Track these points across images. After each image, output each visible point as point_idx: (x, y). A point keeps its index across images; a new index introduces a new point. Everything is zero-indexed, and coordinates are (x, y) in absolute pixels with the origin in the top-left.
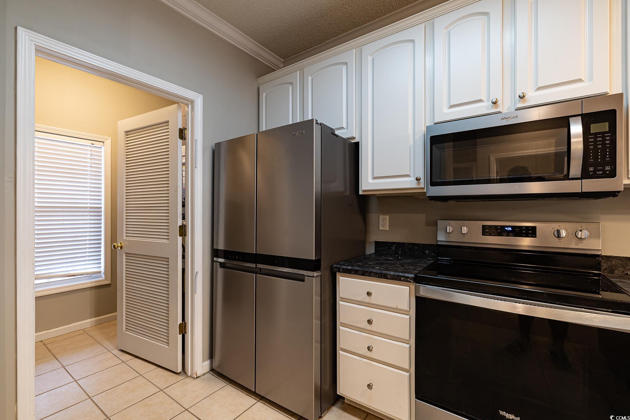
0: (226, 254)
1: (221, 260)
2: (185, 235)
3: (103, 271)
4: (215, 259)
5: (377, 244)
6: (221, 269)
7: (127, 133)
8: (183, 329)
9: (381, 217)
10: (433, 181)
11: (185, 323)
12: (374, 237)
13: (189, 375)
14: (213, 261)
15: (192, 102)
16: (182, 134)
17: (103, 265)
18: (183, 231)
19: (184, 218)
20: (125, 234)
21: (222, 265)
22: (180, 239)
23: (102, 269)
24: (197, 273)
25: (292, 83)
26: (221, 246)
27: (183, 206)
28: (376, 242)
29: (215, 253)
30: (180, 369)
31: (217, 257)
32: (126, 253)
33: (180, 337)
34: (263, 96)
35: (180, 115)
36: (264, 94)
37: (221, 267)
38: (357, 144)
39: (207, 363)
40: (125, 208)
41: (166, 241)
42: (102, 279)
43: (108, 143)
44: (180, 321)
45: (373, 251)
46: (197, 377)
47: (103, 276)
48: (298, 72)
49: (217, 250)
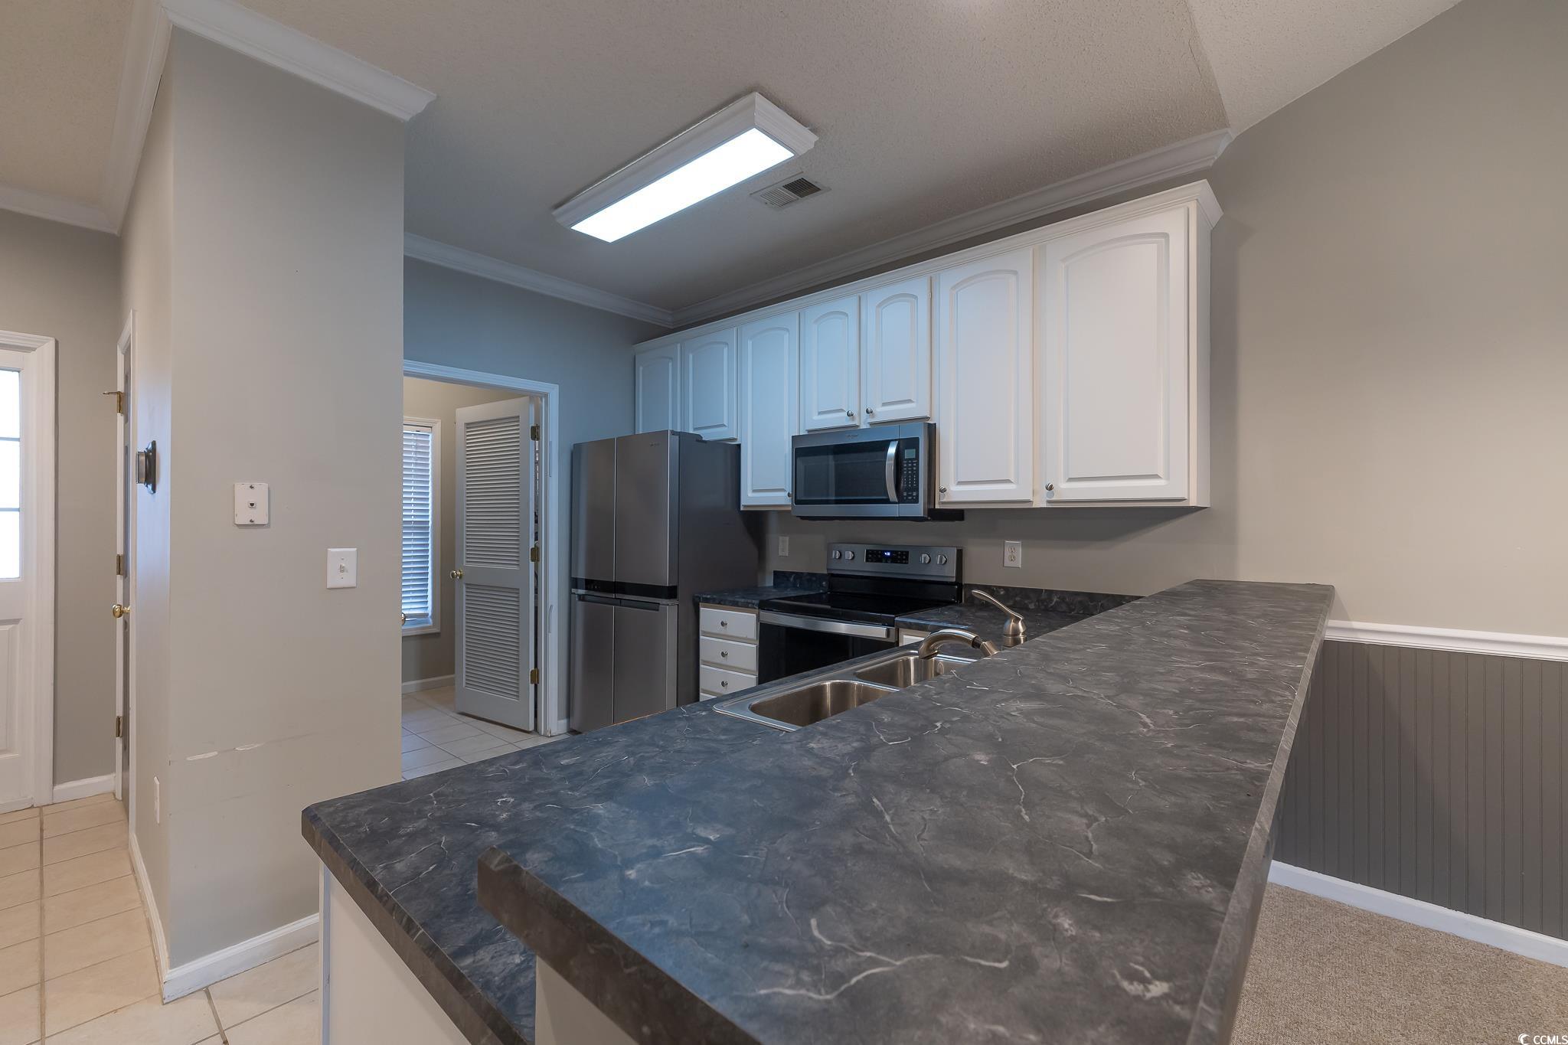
0: (589, 584)
1: (581, 592)
2: (538, 560)
3: (430, 614)
4: (573, 590)
5: (776, 573)
6: (580, 602)
7: (468, 425)
8: (535, 677)
9: (781, 538)
10: (798, 498)
11: (538, 671)
12: (774, 564)
13: (542, 733)
14: (571, 593)
15: (546, 395)
16: (535, 433)
17: (430, 604)
18: (535, 554)
19: (536, 539)
20: (465, 560)
21: (582, 598)
22: (532, 564)
23: (429, 611)
24: (551, 606)
25: (671, 359)
26: (581, 574)
27: (536, 522)
28: (774, 572)
29: (574, 583)
30: (531, 728)
31: (576, 587)
32: (467, 584)
33: (532, 687)
34: (640, 370)
35: (532, 409)
36: (641, 368)
37: (580, 599)
38: (739, 446)
39: (564, 722)
40: (465, 525)
41: (516, 568)
42: (428, 625)
43: (438, 427)
44: (532, 667)
45: (771, 584)
46: (551, 736)
47: (431, 620)
48: (679, 345)
49: (576, 579)
